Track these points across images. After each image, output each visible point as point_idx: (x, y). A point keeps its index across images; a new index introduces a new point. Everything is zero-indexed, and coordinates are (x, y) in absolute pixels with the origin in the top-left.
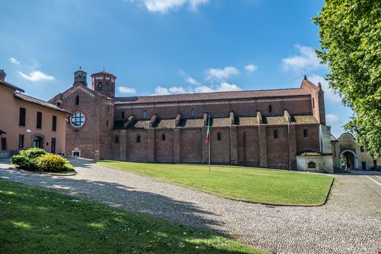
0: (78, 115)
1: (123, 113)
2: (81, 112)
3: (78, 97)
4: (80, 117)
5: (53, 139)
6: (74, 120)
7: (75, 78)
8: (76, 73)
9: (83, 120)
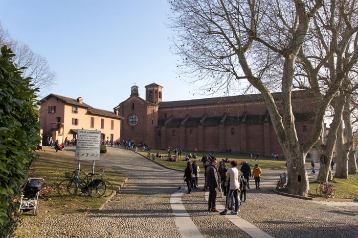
0: (134, 117)
1: (166, 114)
2: (136, 115)
3: (133, 104)
4: (135, 118)
5: (111, 135)
6: (131, 120)
7: (132, 91)
8: (132, 88)
9: (137, 120)
